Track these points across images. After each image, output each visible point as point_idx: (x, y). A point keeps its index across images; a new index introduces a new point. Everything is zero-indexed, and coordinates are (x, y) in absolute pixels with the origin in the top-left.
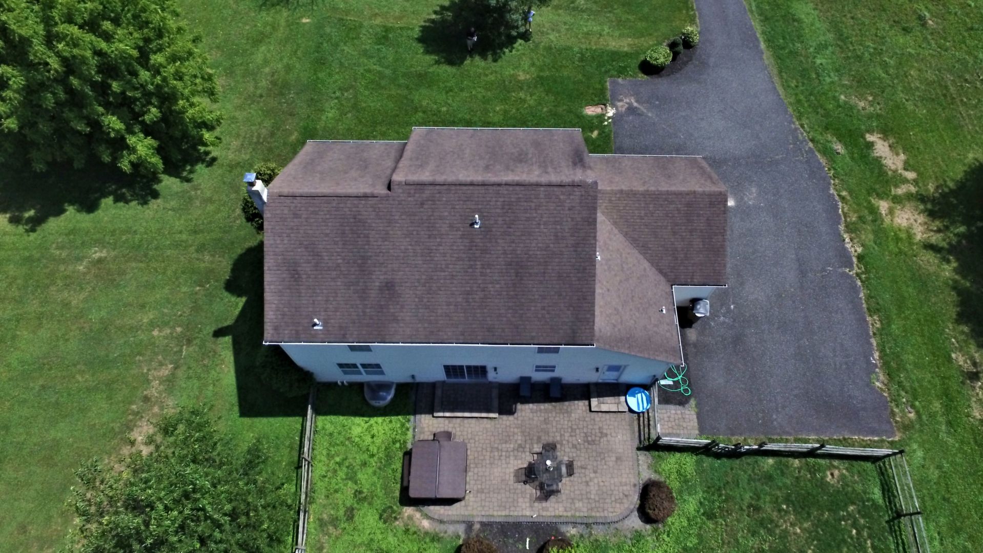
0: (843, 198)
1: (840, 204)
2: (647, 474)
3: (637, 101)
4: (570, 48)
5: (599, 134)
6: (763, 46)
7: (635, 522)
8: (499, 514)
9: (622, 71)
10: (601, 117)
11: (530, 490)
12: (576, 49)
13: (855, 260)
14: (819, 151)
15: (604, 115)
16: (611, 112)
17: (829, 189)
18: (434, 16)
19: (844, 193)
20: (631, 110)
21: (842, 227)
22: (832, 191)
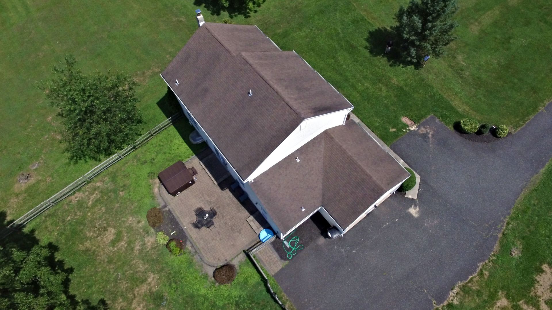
0: (481, 274)
1: (476, 274)
2: (235, 262)
3: (432, 135)
4: (433, 88)
5: (395, 132)
6: (542, 170)
7: (211, 271)
8: (177, 214)
9: (443, 117)
10: (406, 126)
11: (195, 219)
12: (434, 90)
13: (445, 303)
14: (500, 242)
15: (408, 126)
16: (413, 128)
17: (480, 262)
18: (389, 28)
19: (486, 273)
20: (425, 136)
21: (460, 283)
22: (480, 265)
